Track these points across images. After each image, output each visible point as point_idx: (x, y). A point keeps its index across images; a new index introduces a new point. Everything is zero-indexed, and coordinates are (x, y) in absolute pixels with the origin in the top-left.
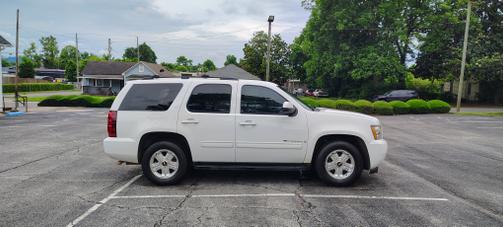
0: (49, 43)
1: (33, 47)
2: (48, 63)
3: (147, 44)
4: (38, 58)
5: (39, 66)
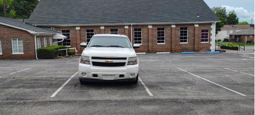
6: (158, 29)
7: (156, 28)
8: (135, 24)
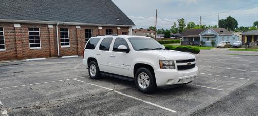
0: (182, 22)
1: (175, 24)
2: (181, 31)
3: (231, 17)
4: (177, 29)
5: (177, 32)
6: (86, 30)
7: (84, 29)
8: (61, 23)
